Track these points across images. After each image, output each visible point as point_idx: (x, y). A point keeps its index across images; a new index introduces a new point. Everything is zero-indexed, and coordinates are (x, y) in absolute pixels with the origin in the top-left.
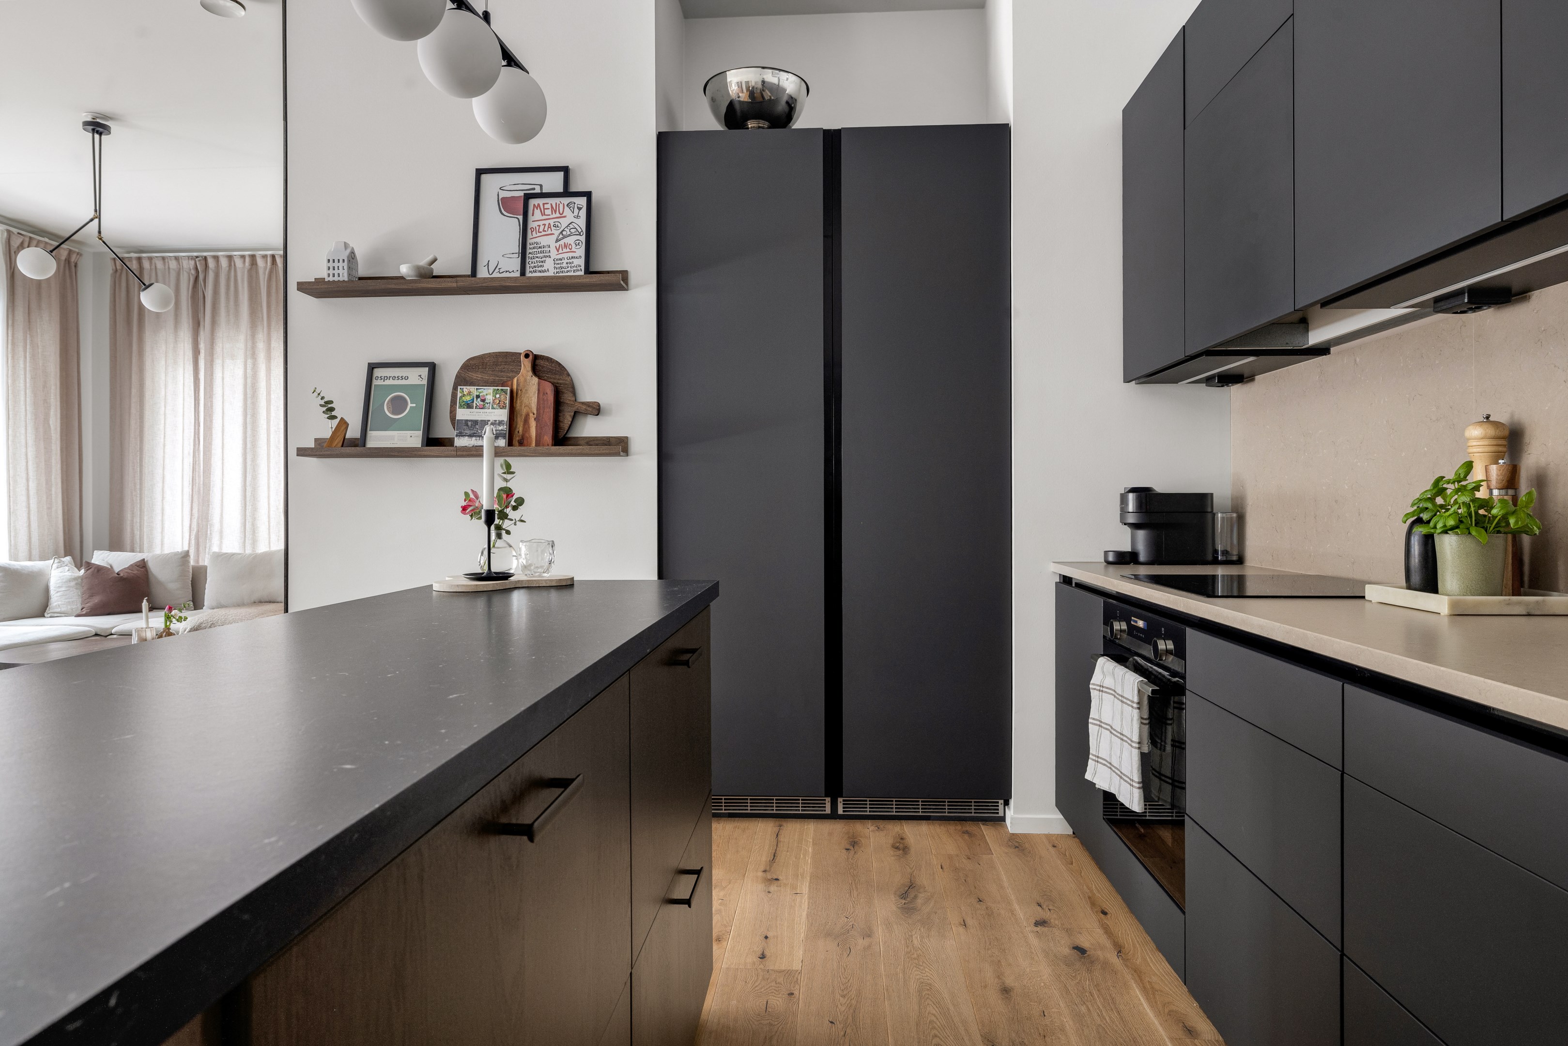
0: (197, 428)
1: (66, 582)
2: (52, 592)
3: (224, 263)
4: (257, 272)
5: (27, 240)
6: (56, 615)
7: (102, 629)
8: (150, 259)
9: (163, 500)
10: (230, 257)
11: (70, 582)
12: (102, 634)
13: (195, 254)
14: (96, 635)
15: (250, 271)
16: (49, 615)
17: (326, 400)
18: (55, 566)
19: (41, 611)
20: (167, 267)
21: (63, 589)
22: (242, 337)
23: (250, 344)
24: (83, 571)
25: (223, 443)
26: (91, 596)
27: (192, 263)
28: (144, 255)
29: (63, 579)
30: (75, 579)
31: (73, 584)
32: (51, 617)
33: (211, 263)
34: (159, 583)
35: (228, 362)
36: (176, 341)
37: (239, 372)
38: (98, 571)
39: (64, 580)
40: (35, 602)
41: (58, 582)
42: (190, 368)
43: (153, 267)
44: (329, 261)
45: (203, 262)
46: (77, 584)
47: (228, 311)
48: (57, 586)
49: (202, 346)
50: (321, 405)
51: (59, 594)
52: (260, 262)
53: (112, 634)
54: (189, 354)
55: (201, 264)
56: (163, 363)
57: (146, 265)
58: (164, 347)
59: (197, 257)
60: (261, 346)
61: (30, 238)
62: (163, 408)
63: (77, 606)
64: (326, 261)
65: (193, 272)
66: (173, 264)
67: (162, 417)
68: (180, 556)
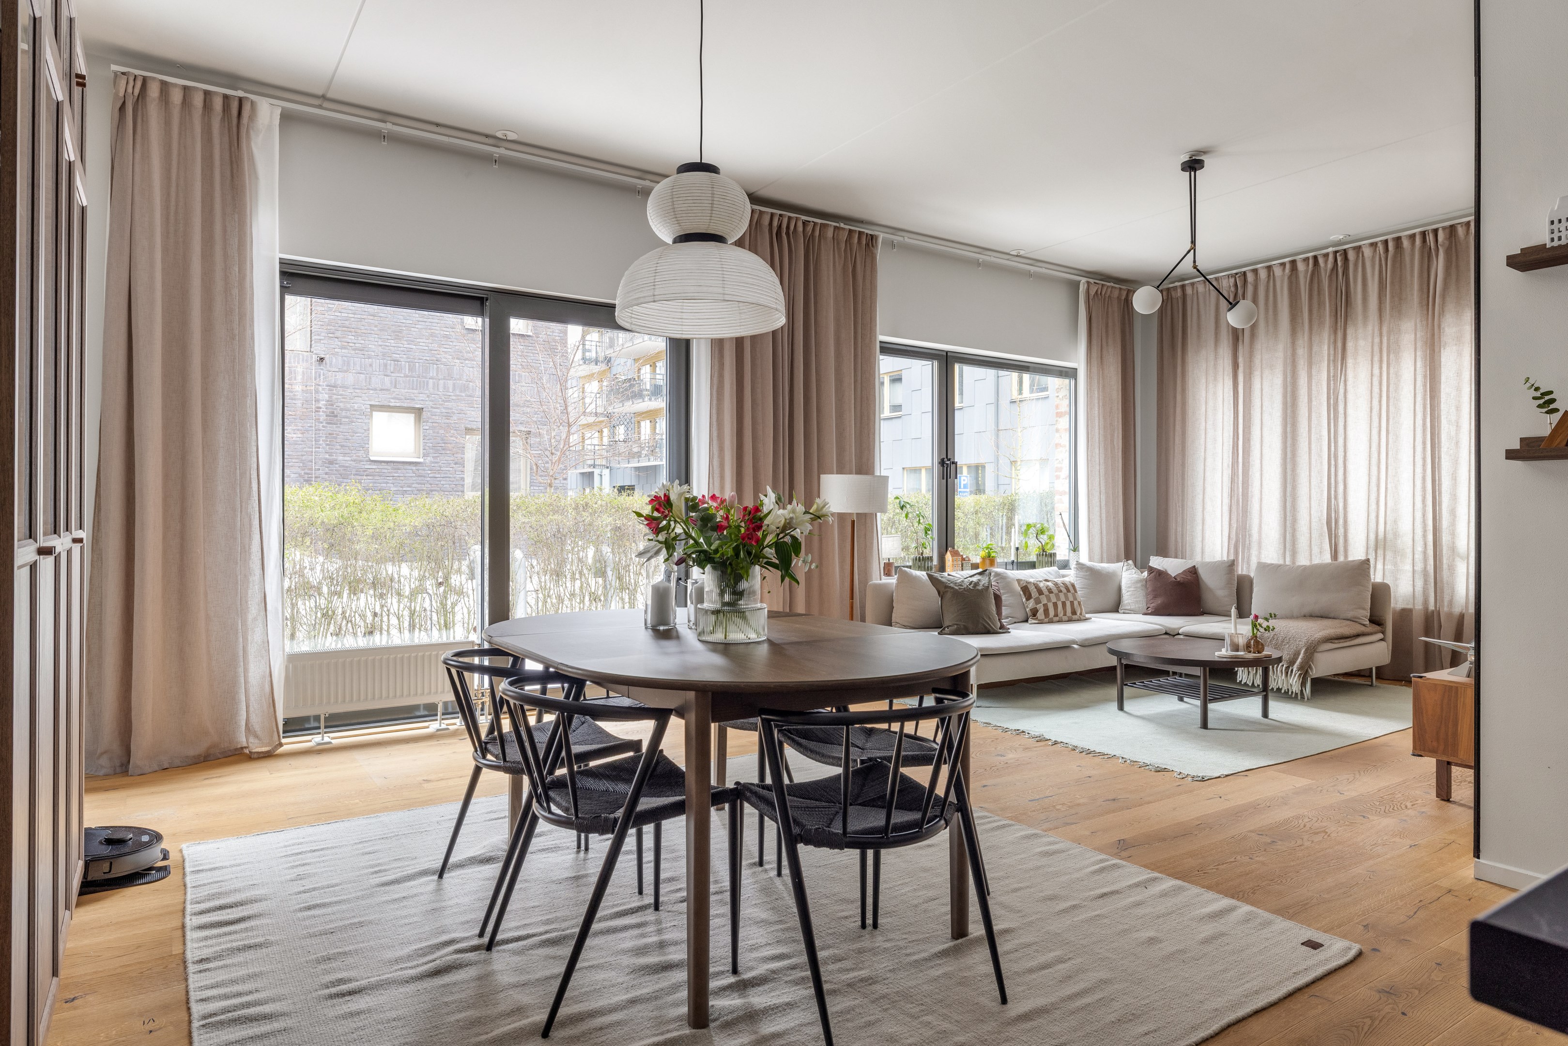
0: (1236, 440)
1: (1134, 583)
2: (1124, 591)
3: (1263, 274)
4: (1297, 277)
5: (1100, 287)
6: (1127, 612)
7: (1170, 628)
8: (1193, 284)
9: (1203, 511)
10: (1269, 268)
11: (1137, 583)
12: (1171, 633)
13: (1234, 271)
14: (1166, 633)
15: (1290, 277)
16: (1122, 611)
17: (1542, 391)
18: (1125, 568)
19: (1116, 607)
21: (1132, 589)
22: (1281, 347)
23: (1289, 353)
24: (1146, 574)
25: (1261, 453)
26: (1155, 597)
27: (1232, 280)
28: (1187, 282)
29: (1131, 580)
30: (1141, 581)
31: (1139, 585)
32: (1124, 613)
33: (1250, 277)
34: (1209, 589)
35: (1267, 372)
36: (1216, 358)
37: (1278, 381)
38: (1159, 575)
39: (1132, 582)
40: (1111, 600)
41: (1128, 583)
42: (1229, 383)
43: (1195, 291)
44: (1552, 223)
45: (1242, 278)
46: (1142, 585)
47: (1267, 322)
48: (1127, 586)
49: (1241, 360)
50: (1534, 398)
51: (1128, 593)
52: (1301, 267)
53: (1178, 634)
54: (1229, 369)
55: (1240, 280)
56: (1204, 381)
57: (1189, 291)
58: (1204, 366)
59: (1236, 274)
60: (1302, 352)
61: (1103, 285)
62: (1204, 424)
63: (1143, 605)
64: (1547, 223)
65: (1233, 289)
67: (1203, 433)
68: (1227, 565)
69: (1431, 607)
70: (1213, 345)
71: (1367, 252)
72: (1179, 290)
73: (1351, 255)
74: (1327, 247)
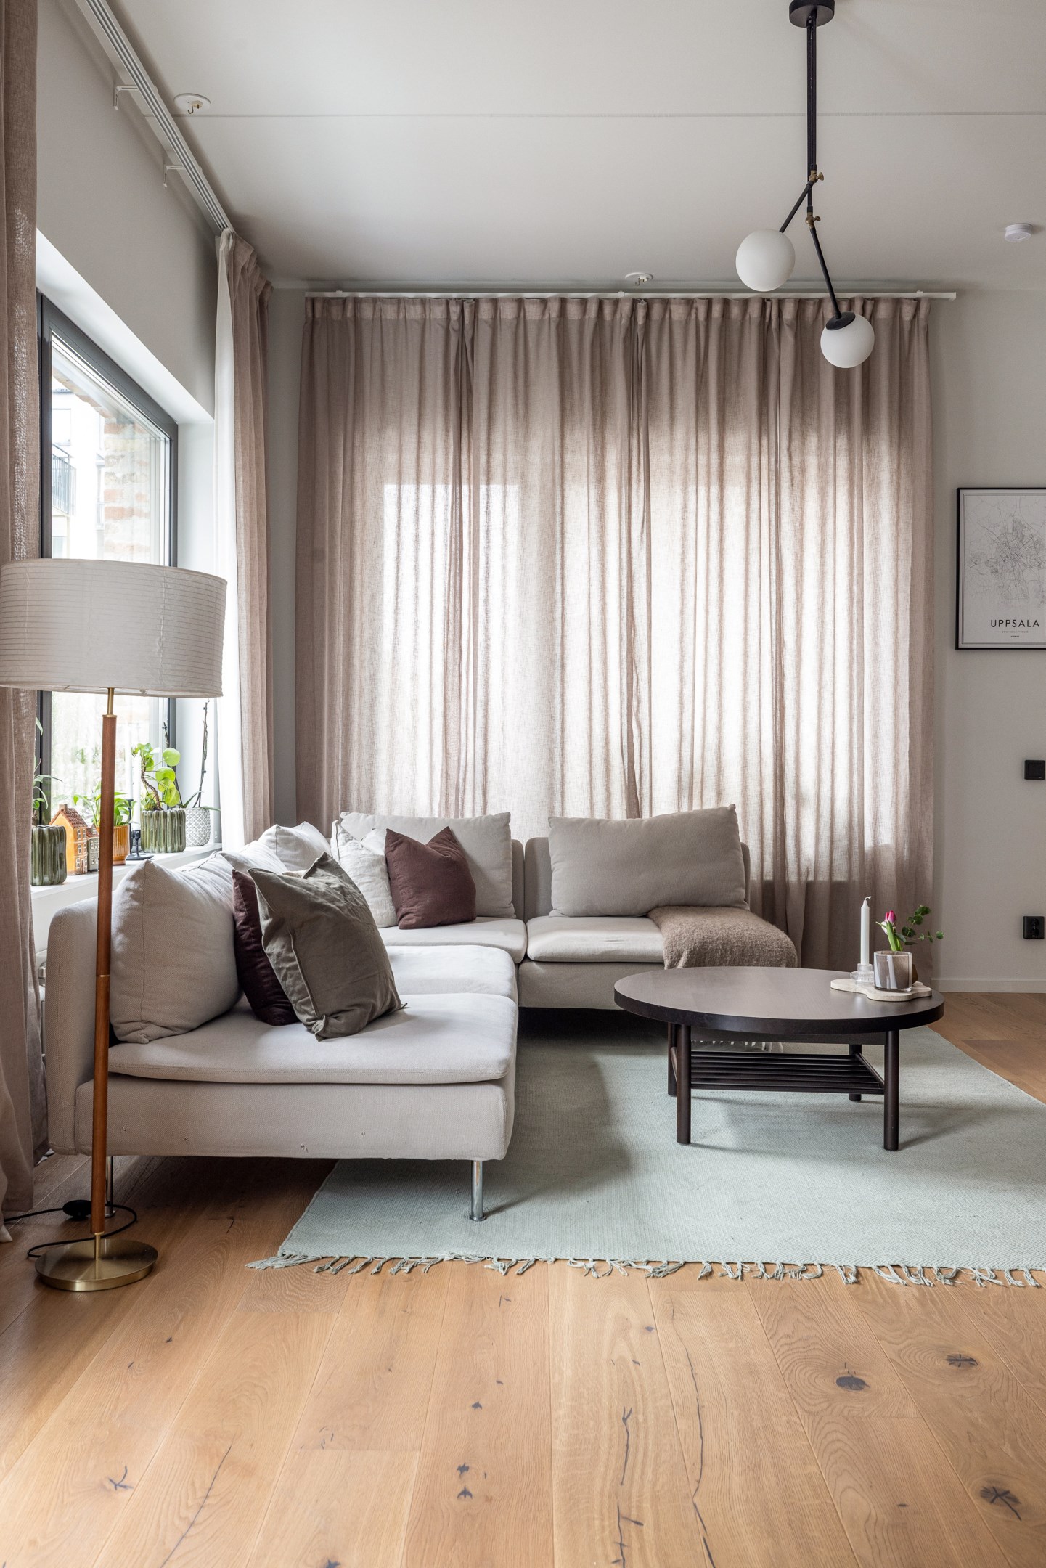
1: (369, 866)
3: (508, 312)
4: (569, 329)
8: (374, 301)
10: (517, 303)
11: (373, 866)
15: (555, 327)
20: (402, 315)
21: (368, 879)
26: (419, 891)
28: (361, 295)
29: (364, 861)
30: (379, 861)
31: (377, 870)
33: (485, 312)
34: (478, 869)
38: (411, 847)
39: (366, 864)
41: (358, 866)
43: (380, 316)
45: (470, 309)
46: (381, 870)
48: (358, 873)
52: (575, 312)
55: (467, 313)
57: (366, 312)
59: (459, 300)
63: (397, 910)
66: (415, 312)
68: (501, 824)
69: (769, 877)
70: (415, 421)
71: (678, 312)
72: (350, 307)
73: (656, 311)
74: (616, 291)
